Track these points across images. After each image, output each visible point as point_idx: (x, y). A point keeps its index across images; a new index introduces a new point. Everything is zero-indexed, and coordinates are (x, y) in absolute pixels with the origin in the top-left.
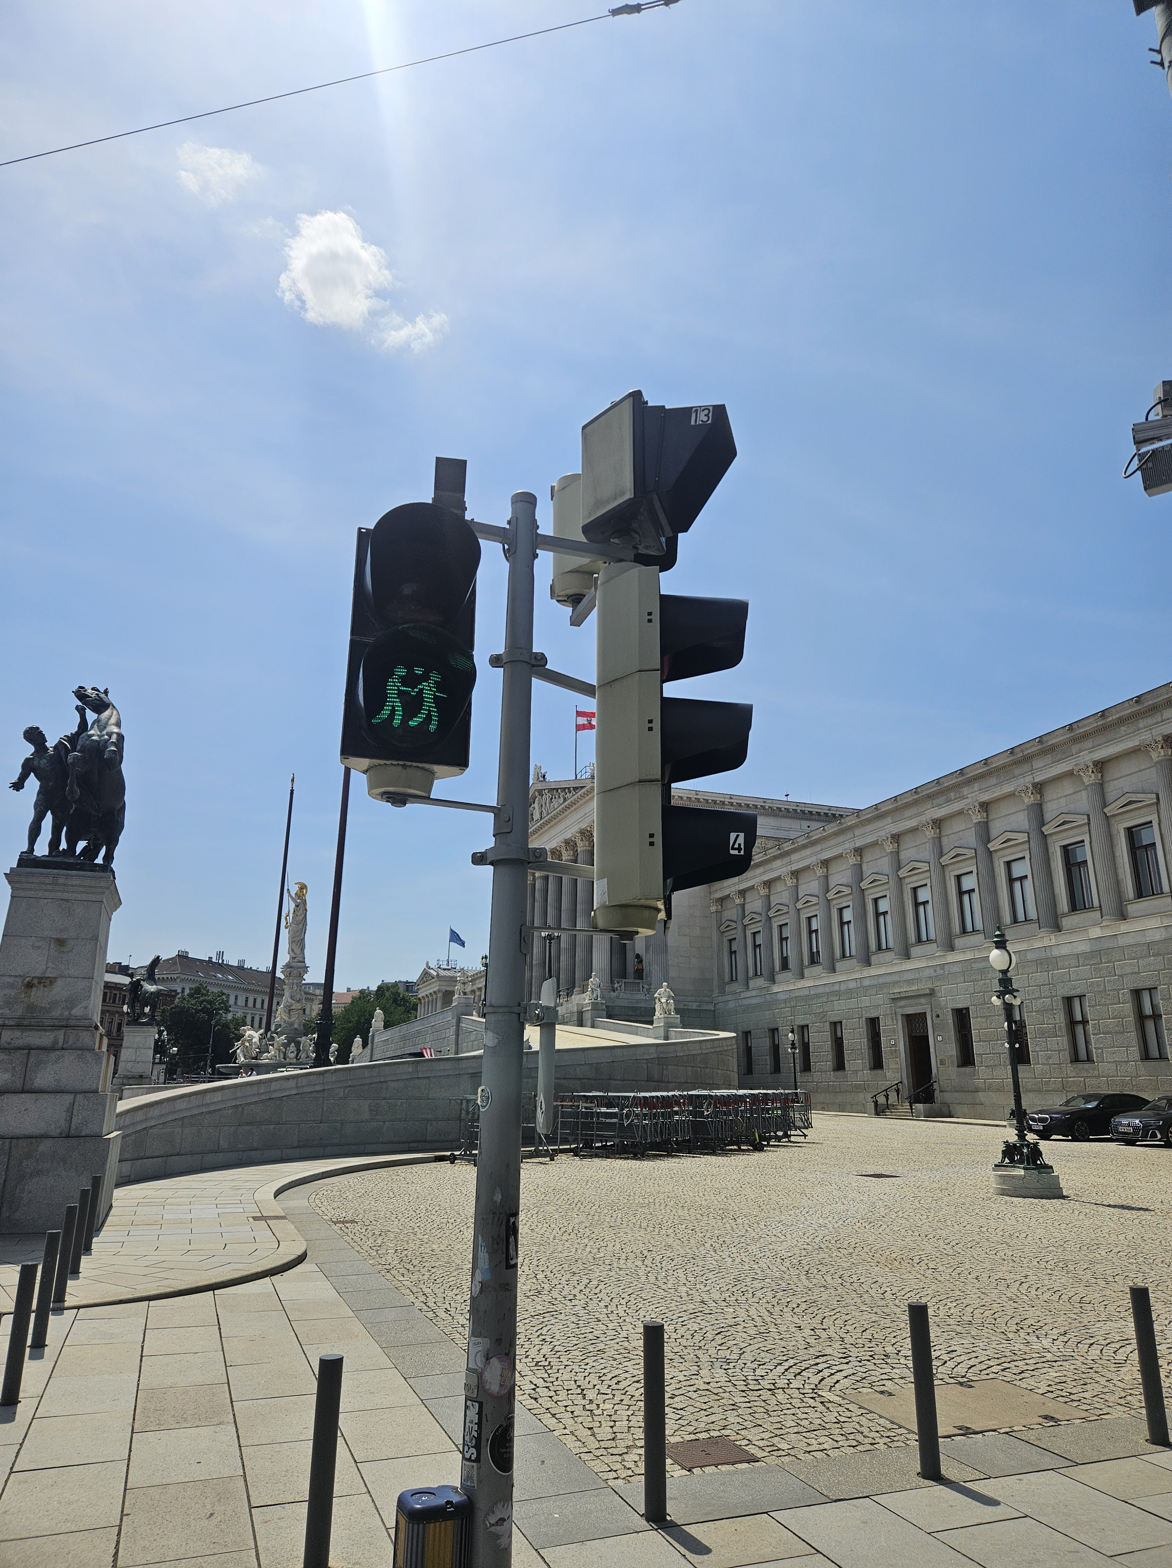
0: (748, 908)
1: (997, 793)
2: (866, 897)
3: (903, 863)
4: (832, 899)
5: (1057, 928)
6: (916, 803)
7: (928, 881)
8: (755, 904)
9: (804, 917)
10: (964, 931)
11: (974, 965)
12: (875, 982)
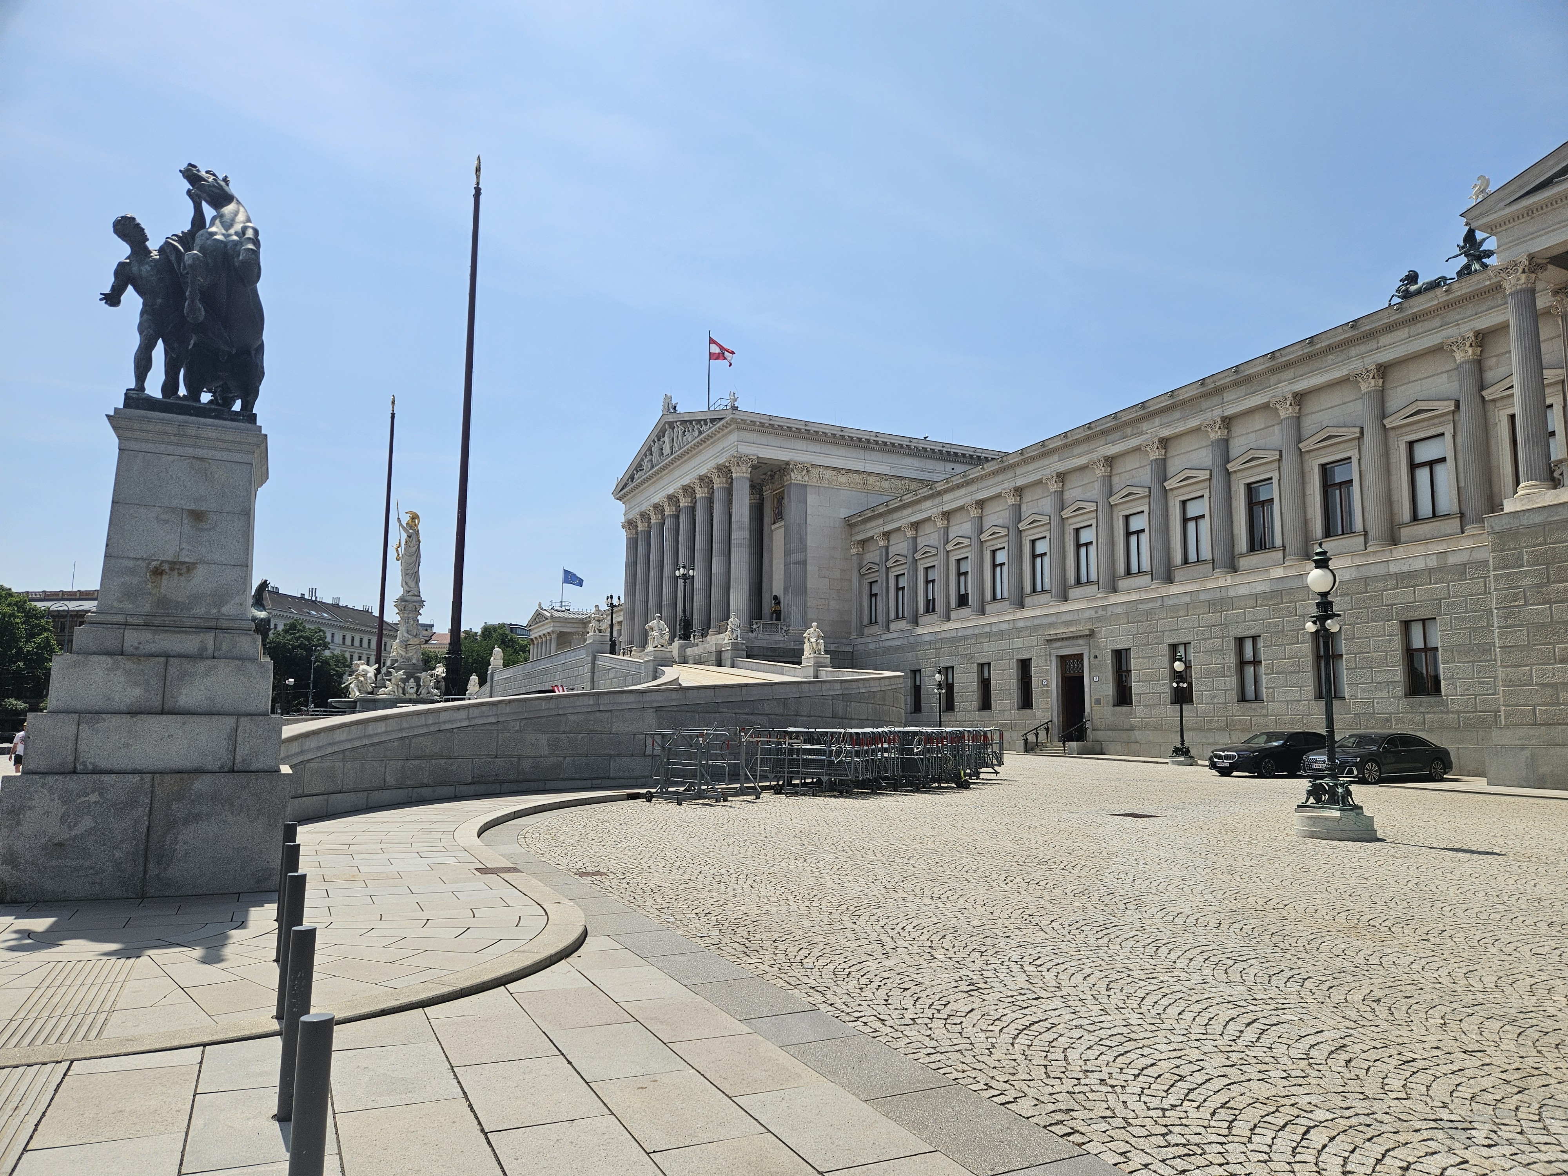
0: (892, 550)
1: (1180, 428)
2: (1024, 539)
3: (1067, 502)
4: (986, 541)
5: (1233, 568)
6: (1088, 439)
7: (1094, 522)
8: (899, 546)
9: (953, 559)
10: (1128, 573)
11: (1140, 606)
12: (1029, 624)
